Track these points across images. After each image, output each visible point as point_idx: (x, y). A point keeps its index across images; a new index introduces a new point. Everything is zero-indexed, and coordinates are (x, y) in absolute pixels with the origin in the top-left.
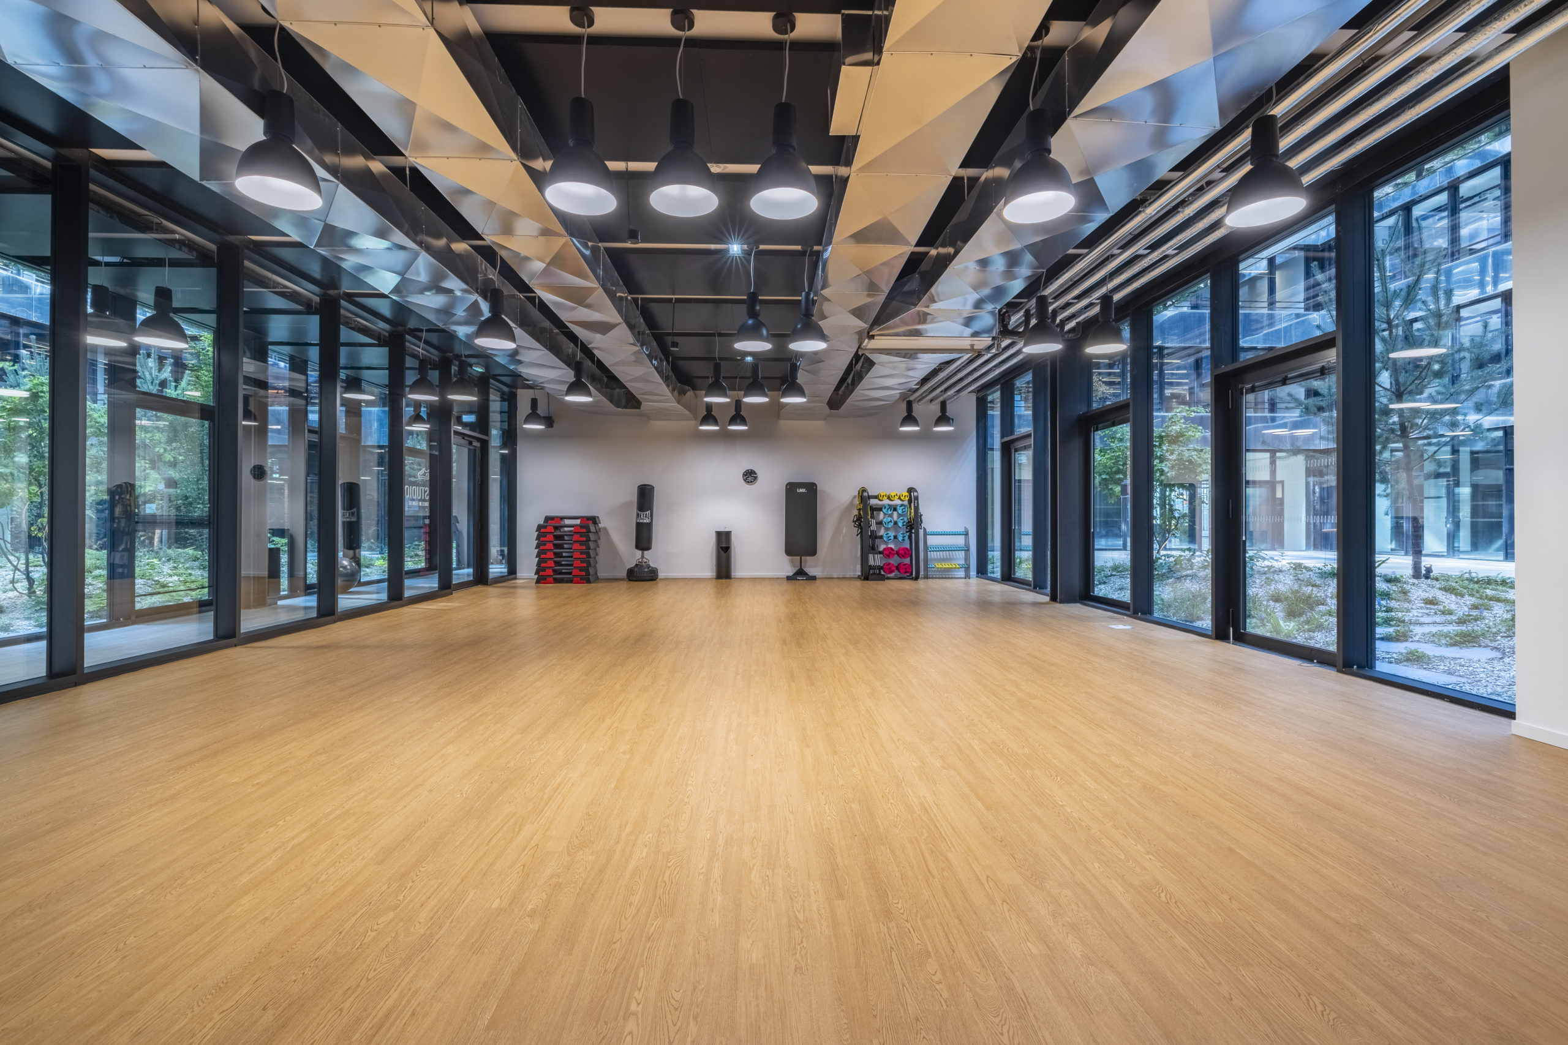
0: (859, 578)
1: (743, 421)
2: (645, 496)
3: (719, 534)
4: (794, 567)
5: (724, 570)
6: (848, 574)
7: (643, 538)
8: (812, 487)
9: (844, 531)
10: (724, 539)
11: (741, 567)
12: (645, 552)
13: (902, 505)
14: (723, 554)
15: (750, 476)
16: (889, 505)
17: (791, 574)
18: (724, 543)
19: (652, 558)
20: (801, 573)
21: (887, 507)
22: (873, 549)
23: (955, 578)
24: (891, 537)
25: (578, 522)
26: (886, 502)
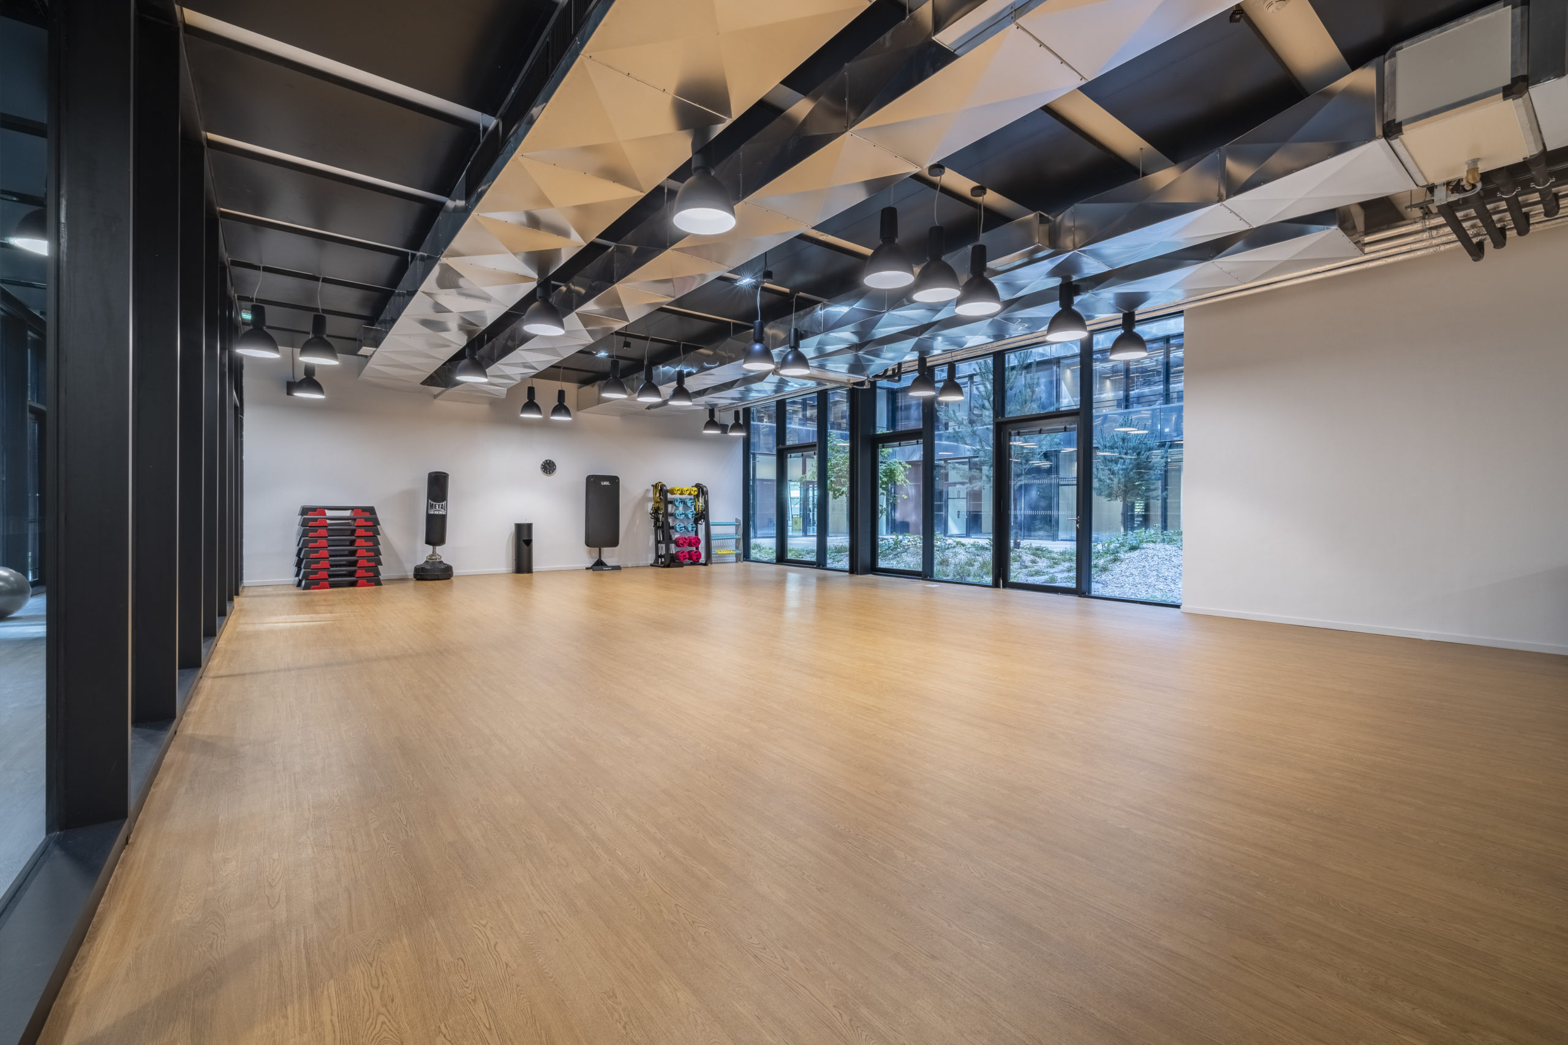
0: (655, 565)
1: (567, 412)
2: (438, 485)
3: (519, 527)
4: (592, 558)
5: (523, 563)
6: (642, 563)
7: (436, 531)
8: (614, 481)
9: (638, 522)
10: (525, 532)
11: (540, 560)
12: (437, 548)
13: (691, 499)
14: (525, 546)
15: (548, 467)
16: (680, 499)
17: (590, 565)
18: (523, 536)
19: (445, 553)
20: (599, 565)
21: (679, 501)
22: (668, 540)
23: (727, 563)
24: (681, 527)
25: (348, 513)
26: (677, 496)
